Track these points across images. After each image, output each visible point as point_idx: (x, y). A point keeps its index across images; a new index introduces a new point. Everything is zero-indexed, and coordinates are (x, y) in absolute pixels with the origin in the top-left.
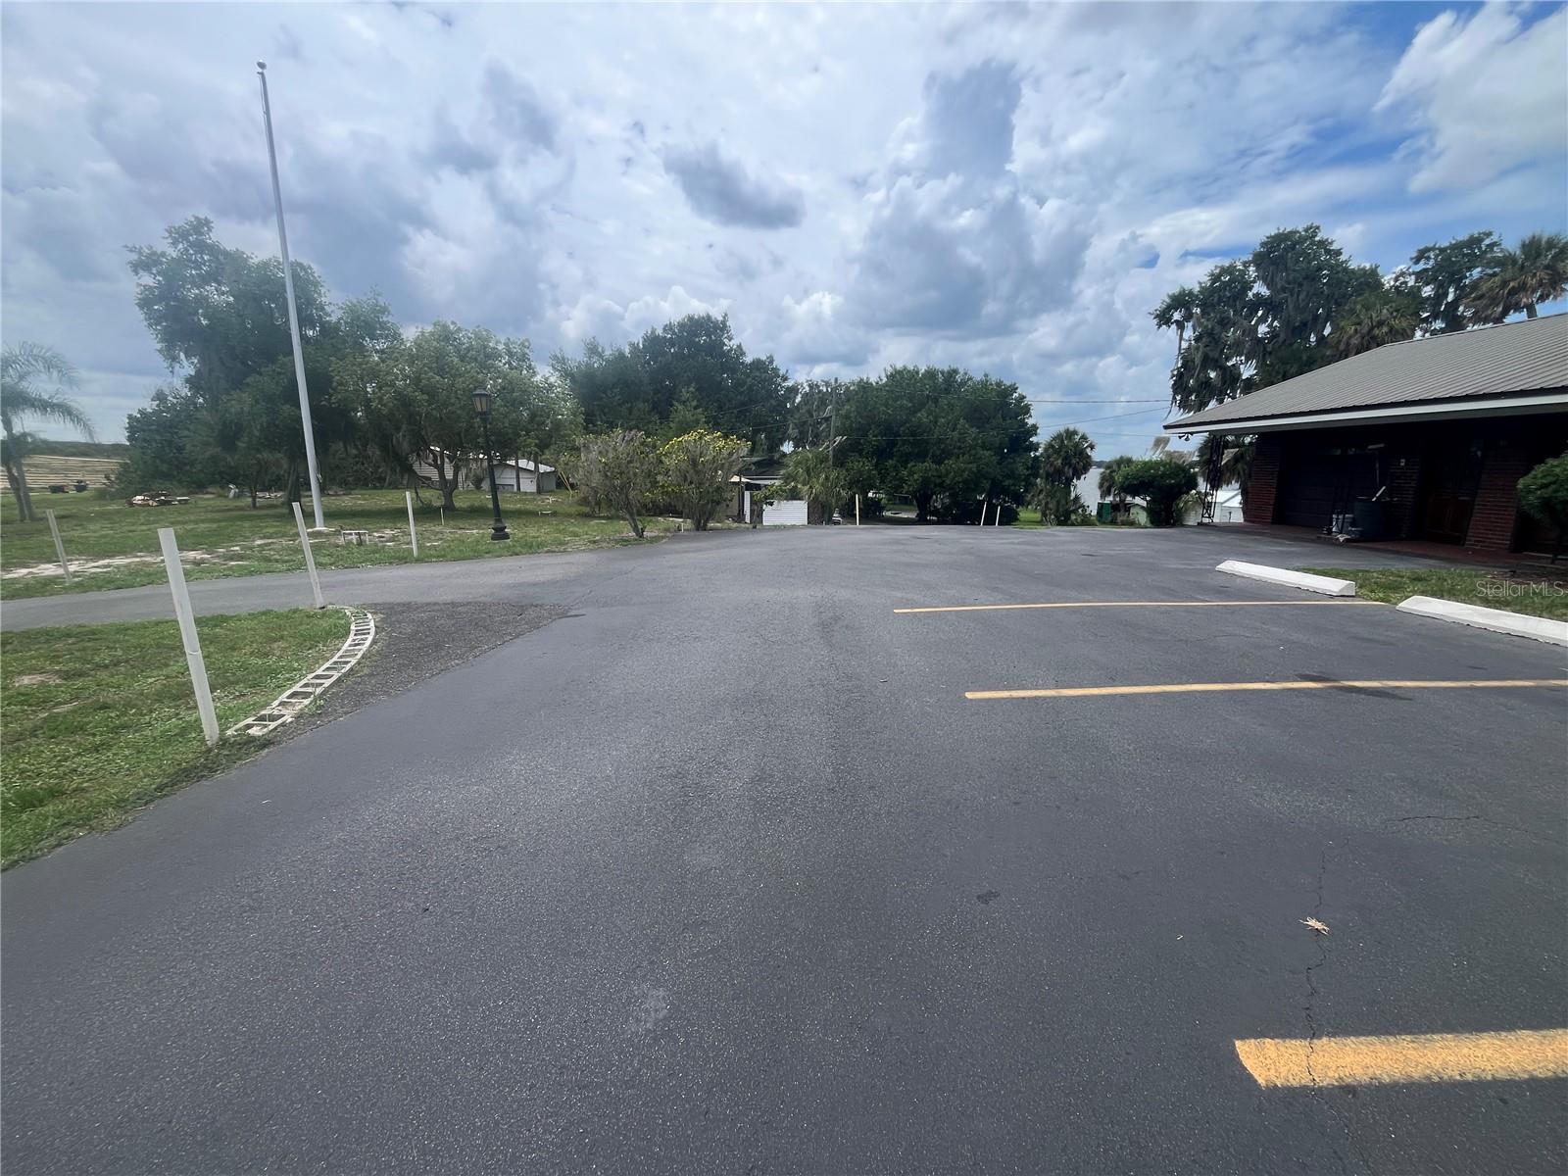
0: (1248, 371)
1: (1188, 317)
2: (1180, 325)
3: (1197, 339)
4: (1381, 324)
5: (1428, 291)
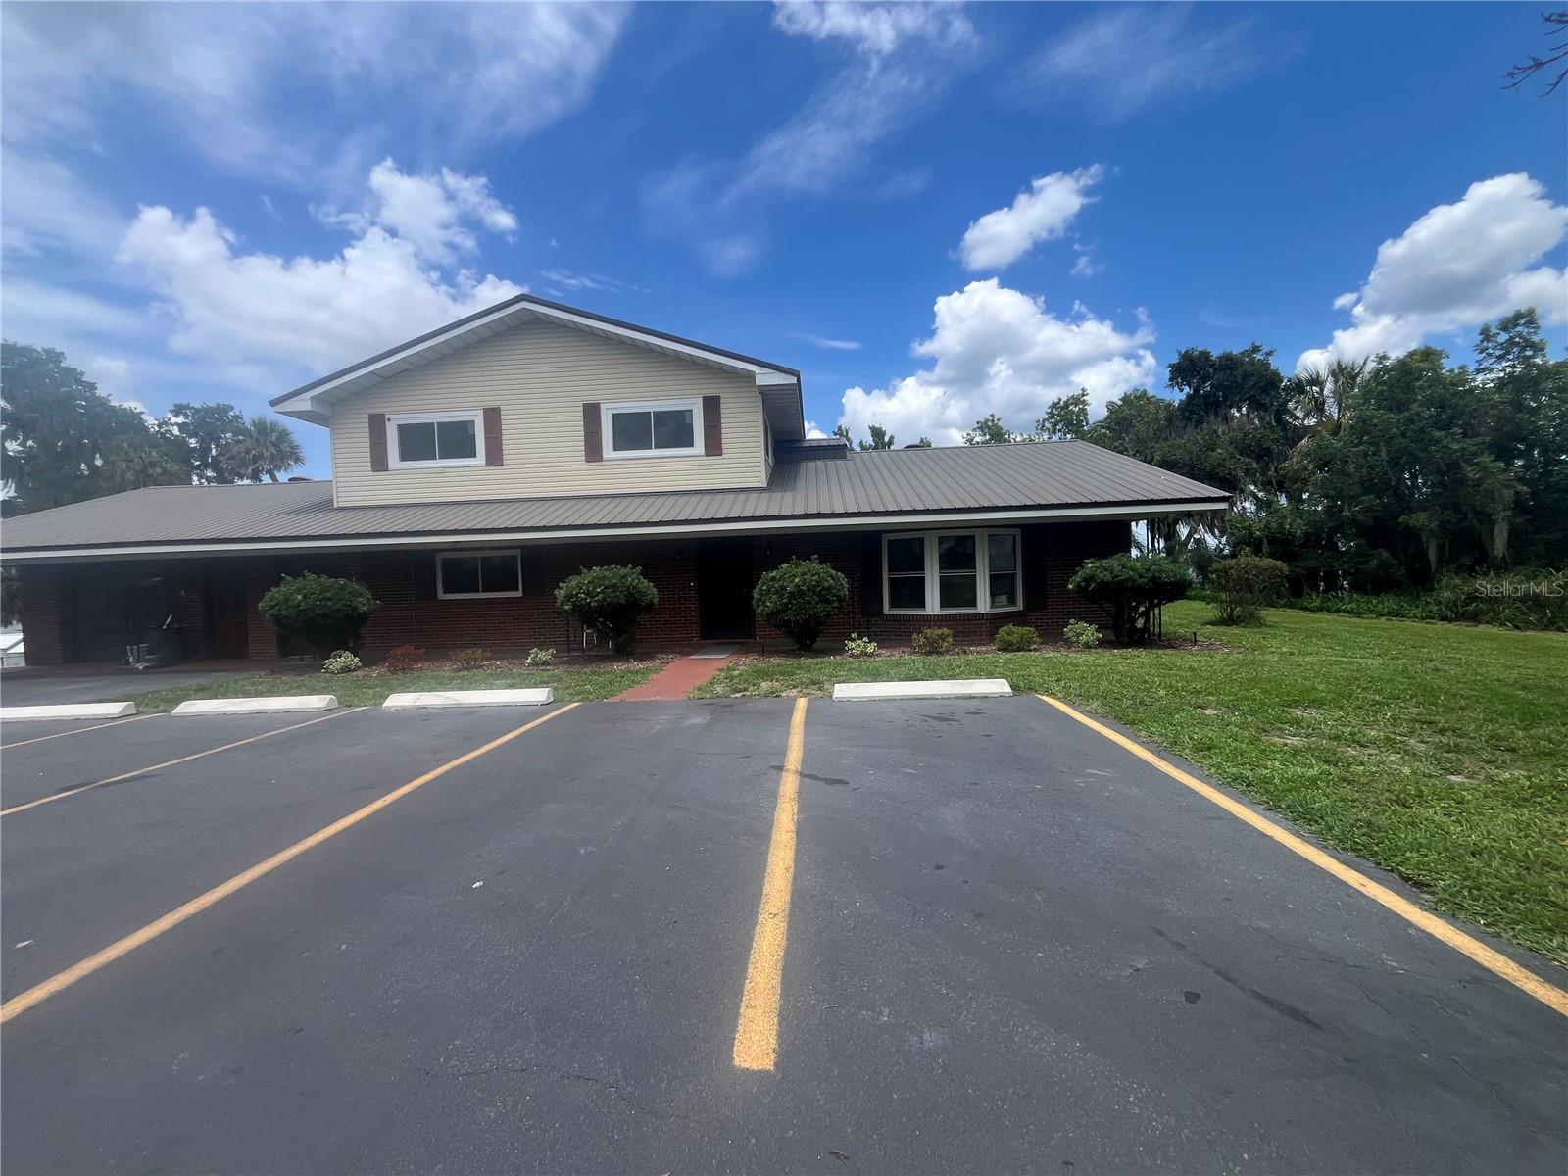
4: (153, 465)
5: (193, 442)
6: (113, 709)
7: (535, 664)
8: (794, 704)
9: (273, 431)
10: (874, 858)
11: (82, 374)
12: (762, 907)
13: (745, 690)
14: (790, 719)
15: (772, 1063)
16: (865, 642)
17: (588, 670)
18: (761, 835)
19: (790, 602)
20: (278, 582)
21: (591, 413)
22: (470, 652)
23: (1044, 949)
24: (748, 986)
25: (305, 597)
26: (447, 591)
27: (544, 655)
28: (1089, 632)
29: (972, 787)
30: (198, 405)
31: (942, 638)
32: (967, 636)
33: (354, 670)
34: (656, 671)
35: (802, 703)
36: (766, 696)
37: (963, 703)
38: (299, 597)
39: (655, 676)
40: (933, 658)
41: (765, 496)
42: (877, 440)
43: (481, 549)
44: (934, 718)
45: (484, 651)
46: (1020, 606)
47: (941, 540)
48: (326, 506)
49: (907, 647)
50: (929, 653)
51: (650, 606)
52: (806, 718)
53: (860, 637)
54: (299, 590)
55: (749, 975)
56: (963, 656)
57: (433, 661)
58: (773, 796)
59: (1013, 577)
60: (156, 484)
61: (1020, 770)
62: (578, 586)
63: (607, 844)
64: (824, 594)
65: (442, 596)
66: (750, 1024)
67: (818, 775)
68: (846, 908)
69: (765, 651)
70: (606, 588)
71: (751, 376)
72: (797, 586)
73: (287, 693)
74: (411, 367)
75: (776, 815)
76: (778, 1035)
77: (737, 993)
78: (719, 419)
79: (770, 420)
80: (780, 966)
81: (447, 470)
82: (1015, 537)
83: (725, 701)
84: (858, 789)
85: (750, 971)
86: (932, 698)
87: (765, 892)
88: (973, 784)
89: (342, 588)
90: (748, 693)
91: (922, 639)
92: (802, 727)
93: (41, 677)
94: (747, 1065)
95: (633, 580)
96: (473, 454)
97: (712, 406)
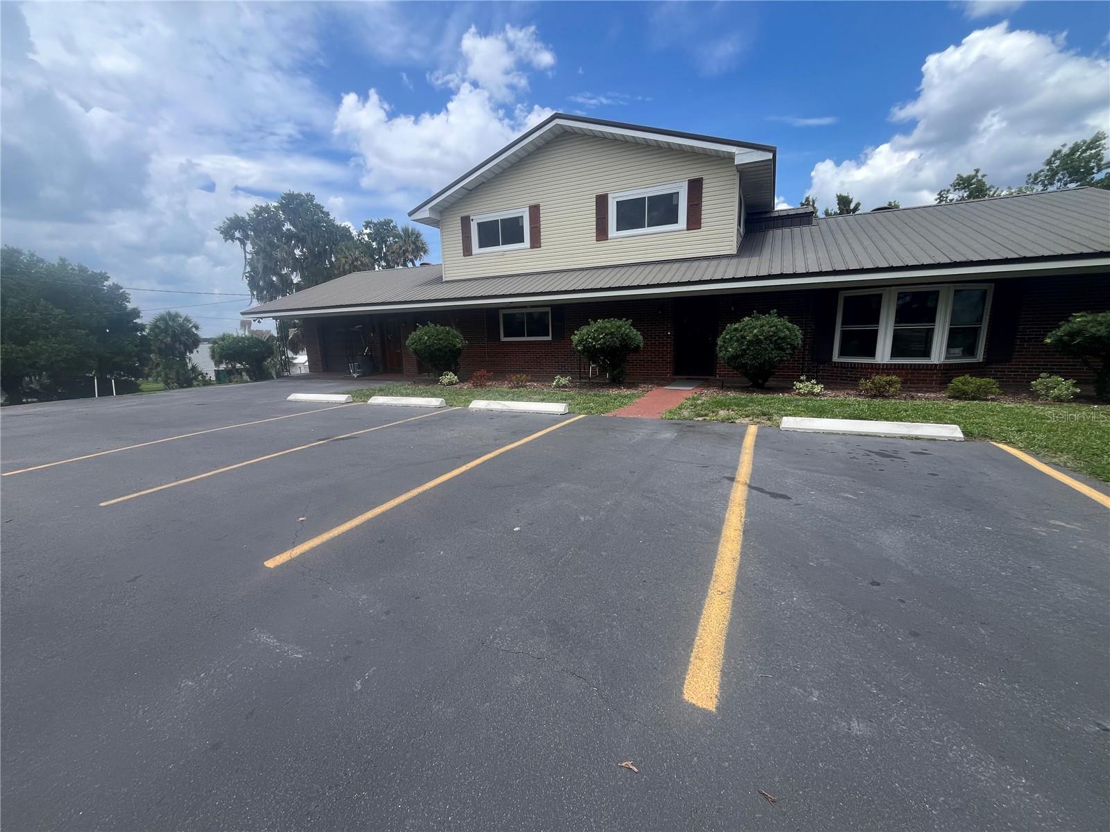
0: (296, 279)
1: (247, 237)
2: (243, 243)
3: (257, 253)
4: (357, 259)
5: (374, 245)
6: (342, 398)
7: (558, 386)
8: (746, 430)
9: (412, 234)
10: (812, 564)
11: (323, 207)
12: (712, 584)
13: (706, 415)
14: (742, 442)
15: (714, 707)
16: (813, 384)
17: (592, 393)
18: (715, 530)
19: (748, 349)
20: (415, 328)
21: (602, 201)
22: (519, 376)
23: (987, 681)
24: (697, 641)
25: (429, 338)
26: (506, 336)
27: (564, 381)
28: (1064, 386)
29: (914, 519)
30: (376, 222)
31: (890, 384)
32: (914, 383)
33: (455, 384)
34: (639, 397)
35: (752, 430)
36: (723, 421)
37: (908, 443)
38: (426, 338)
39: (637, 400)
40: (877, 401)
41: (734, 261)
42: (842, 207)
43: (525, 307)
44: (877, 453)
45: (527, 376)
46: (980, 357)
47: (901, 296)
48: (439, 280)
49: (852, 390)
50: (875, 396)
51: (637, 349)
52: (756, 442)
53: (808, 380)
54: (426, 334)
55: (699, 634)
56: (910, 402)
57: (498, 380)
58: (725, 500)
59: (975, 332)
60: (360, 270)
61: (968, 510)
62: (587, 333)
63: (599, 517)
64: (778, 342)
65: (504, 339)
66: (698, 671)
67: (764, 488)
68: (784, 600)
69: (723, 387)
70: (606, 335)
71: (731, 157)
72: (756, 335)
73: (421, 395)
74: (485, 180)
75: (727, 515)
76: (720, 686)
77: (689, 645)
78: (700, 197)
79: (744, 197)
80: (724, 633)
81: (506, 253)
82: (985, 293)
83: (691, 423)
84: (799, 505)
85: (700, 631)
86: (875, 436)
87: (714, 573)
88: (913, 516)
89: (448, 333)
90: (708, 418)
91: (869, 384)
92: (752, 448)
93: (315, 378)
94: (694, 702)
95: (626, 329)
96: (522, 240)
97: (695, 187)
